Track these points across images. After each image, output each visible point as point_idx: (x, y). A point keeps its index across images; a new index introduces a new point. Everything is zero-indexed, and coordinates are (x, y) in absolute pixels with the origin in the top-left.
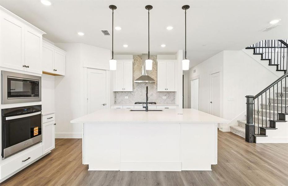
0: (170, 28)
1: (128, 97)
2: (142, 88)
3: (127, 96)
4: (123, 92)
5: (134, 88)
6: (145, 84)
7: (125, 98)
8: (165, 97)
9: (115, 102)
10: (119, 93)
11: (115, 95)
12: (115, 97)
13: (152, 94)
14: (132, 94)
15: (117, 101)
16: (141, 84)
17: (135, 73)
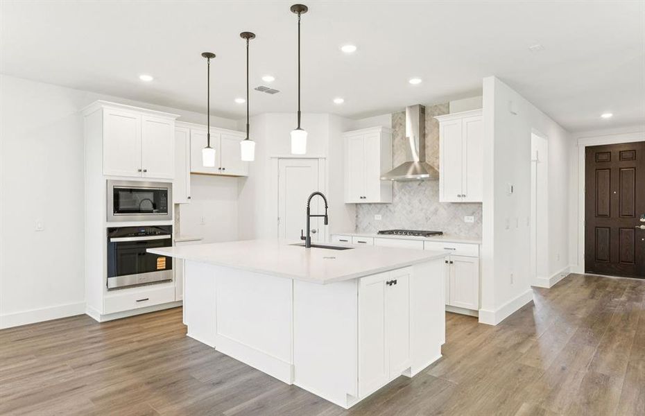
0: (349, 49)
1: (380, 216)
2: (412, 194)
3: (378, 213)
4: (373, 205)
5: (394, 195)
6: (419, 185)
7: (376, 218)
8: (473, 217)
9: (357, 226)
10: (364, 206)
11: (357, 212)
12: (357, 216)
13: (436, 210)
14: (390, 211)
15: (359, 226)
16: (410, 184)
17: (395, 157)
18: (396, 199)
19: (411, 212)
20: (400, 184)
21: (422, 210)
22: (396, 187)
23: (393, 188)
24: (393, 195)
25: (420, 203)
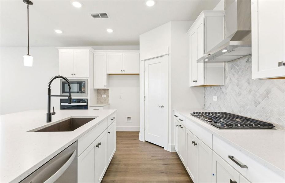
3: (216, 95)
4: (213, 88)
7: (214, 100)
11: (205, 94)
12: (204, 97)
14: (223, 93)
16: (239, 62)
18: (228, 80)
19: (240, 94)
20: (231, 64)
21: (250, 91)
22: (227, 69)
23: (225, 70)
24: (225, 77)
25: (249, 83)
